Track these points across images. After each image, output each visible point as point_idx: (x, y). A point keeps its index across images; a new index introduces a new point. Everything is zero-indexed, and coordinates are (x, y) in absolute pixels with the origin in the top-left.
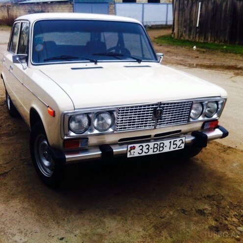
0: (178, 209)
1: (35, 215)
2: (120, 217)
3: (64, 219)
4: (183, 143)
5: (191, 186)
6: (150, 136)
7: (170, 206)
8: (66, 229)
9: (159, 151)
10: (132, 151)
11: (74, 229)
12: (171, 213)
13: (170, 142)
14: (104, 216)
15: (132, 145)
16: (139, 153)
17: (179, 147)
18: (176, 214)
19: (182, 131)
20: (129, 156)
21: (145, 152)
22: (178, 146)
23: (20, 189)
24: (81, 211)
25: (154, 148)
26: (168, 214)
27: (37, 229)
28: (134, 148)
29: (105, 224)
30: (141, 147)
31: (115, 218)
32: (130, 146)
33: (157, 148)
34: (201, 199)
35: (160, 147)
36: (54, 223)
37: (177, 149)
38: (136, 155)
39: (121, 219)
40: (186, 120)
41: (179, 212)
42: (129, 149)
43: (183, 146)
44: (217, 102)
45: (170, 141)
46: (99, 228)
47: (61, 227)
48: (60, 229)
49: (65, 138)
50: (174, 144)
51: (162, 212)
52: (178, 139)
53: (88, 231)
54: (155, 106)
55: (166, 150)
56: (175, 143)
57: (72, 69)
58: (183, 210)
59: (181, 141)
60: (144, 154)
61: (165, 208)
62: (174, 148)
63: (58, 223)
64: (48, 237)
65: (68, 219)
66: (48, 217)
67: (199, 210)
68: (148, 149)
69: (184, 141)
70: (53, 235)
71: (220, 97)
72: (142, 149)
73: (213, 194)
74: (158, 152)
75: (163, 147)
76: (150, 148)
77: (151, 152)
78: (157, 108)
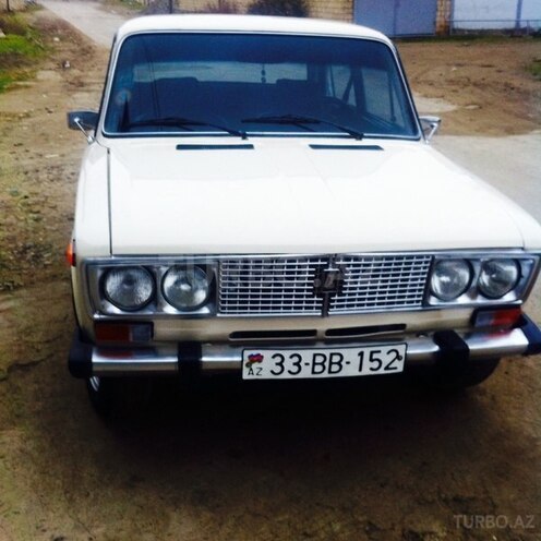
0: (361, 519)
1: (35, 472)
2: (209, 515)
3: (88, 494)
4: (398, 357)
5: (424, 464)
6: (313, 332)
7: (344, 509)
8: (78, 520)
9: (330, 372)
10: (255, 366)
11: (96, 523)
12: (337, 527)
13: (361, 354)
14: (176, 504)
15: (255, 352)
16: (272, 372)
17: (387, 368)
18: (347, 533)
19: (408, 327)
20: (246, 376)
21: (290, 372)
22: (384, 366)
23: (39, 406)
24: (132, 483)
25: (314, 364)
26: (327, 529)
27: (23, 505)
28: (259, 359)
29: (167, 525)
30: (278, 359)
31: (198, 515)
32: (247, 353)
33: (322, 364)
34: (433, 502)
35: (331, 363)
36: (63, 498)
37: (382, 371)
38: (266, 375)
39: (212, 518)
40: (418, 302)
41: (358, 529)
42: (246, 360)
43: (399, 366)
44: (517, 262)
45: (360, 350)
46: (148, 532)
47: (71, 511)
48: (67, 516)
49: (96, 316)
50: (371, 360)
51: (314, 521)
52: (385, 349)
53: (123, 533)
54: (319, 263)
55: (350, 371)
56: (375, 356)
57: (180, 147)
58: (370, 523)
59: (394, 355)
60: (286, 375)
61: (328, 511)
62: (372, 369)
63: (71, 500)
64: (33, 528)
65: (96, 496)
66: (58, 482)
67: (411, 532)
68: (297, 364)
69: (402, 353)
70: (46, 527)
71: (523, 249)
72: (280, 364)
73: (472, 495)
74: (326, 375)
75: (339, 364)
76: (302, 364)
77: (306, 373)
78: (327, 266)
